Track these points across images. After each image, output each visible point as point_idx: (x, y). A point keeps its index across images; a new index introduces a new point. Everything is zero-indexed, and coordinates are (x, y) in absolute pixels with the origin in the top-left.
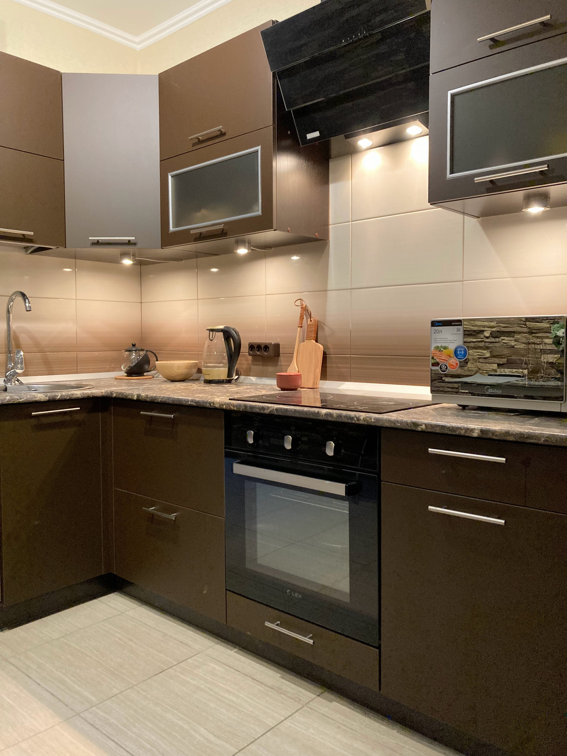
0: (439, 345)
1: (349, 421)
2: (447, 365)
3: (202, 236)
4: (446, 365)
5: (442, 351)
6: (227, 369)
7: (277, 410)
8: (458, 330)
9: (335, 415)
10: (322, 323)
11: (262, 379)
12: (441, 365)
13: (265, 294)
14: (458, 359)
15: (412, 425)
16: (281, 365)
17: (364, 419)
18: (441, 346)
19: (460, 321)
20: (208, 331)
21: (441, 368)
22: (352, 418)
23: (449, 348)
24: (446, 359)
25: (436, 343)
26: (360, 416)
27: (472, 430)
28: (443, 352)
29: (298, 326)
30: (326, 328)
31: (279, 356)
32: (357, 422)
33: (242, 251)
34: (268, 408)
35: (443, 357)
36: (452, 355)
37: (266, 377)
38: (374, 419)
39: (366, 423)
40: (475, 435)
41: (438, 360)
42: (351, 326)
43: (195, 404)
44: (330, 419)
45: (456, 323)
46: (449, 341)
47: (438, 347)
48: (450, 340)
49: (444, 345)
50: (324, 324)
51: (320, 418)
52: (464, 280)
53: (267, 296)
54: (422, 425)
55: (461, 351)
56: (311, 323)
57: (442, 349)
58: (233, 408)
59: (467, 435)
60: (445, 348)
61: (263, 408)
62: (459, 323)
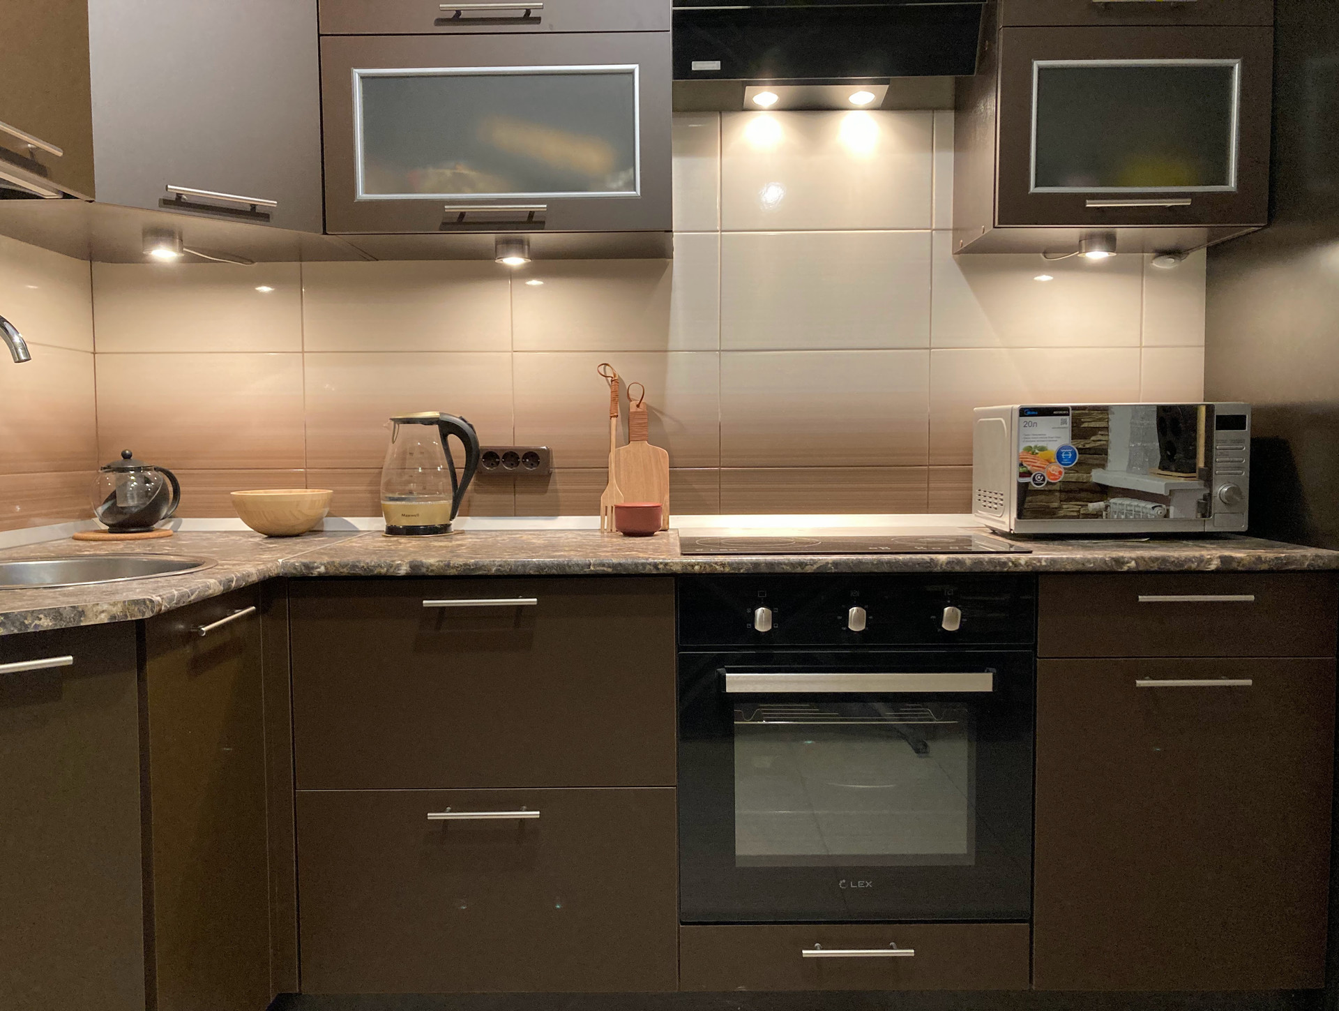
0: (1033, 445)
2: (1045, 474)
4: (1042, 475)
5: (1037, 454)
6: (451, 501)
7: (835, 564)
8: (1064, 422)
10: (655, 409)
12: (1035, 475)
13: (510, 350)
14: (1062, 464)
15: (1114, 563)
18: (1036, 447)
19: (1066, 409)
21: (1034, 479)
23: (1049, 449)
24: (1043, 466)
25: (1027, 441)
27: (1209, 561)
28: (1037, 455)
29: (609, 415)
30: (665, 420)
31: (550, 474)
33: (514, 261)
35: (1039, 462)
36: (1054, 459)
37: (515, 516)
40: (1213, 567)
41: (1029, 468)
45: (1061, 412)
46: (1048, 439)
47: (1031, 447)
48: (1049, 437)
49: (1040, 444)
50: (662, 413)
52: (932, 346)
53: (514, 353)
54: (1130, 562)
55: (1067, 453)
56: (639, 410)
57: (1037, 451)
58: (722, 569)
59: (1201, 568)
60: (1042, 449)
62: (1064, 412)
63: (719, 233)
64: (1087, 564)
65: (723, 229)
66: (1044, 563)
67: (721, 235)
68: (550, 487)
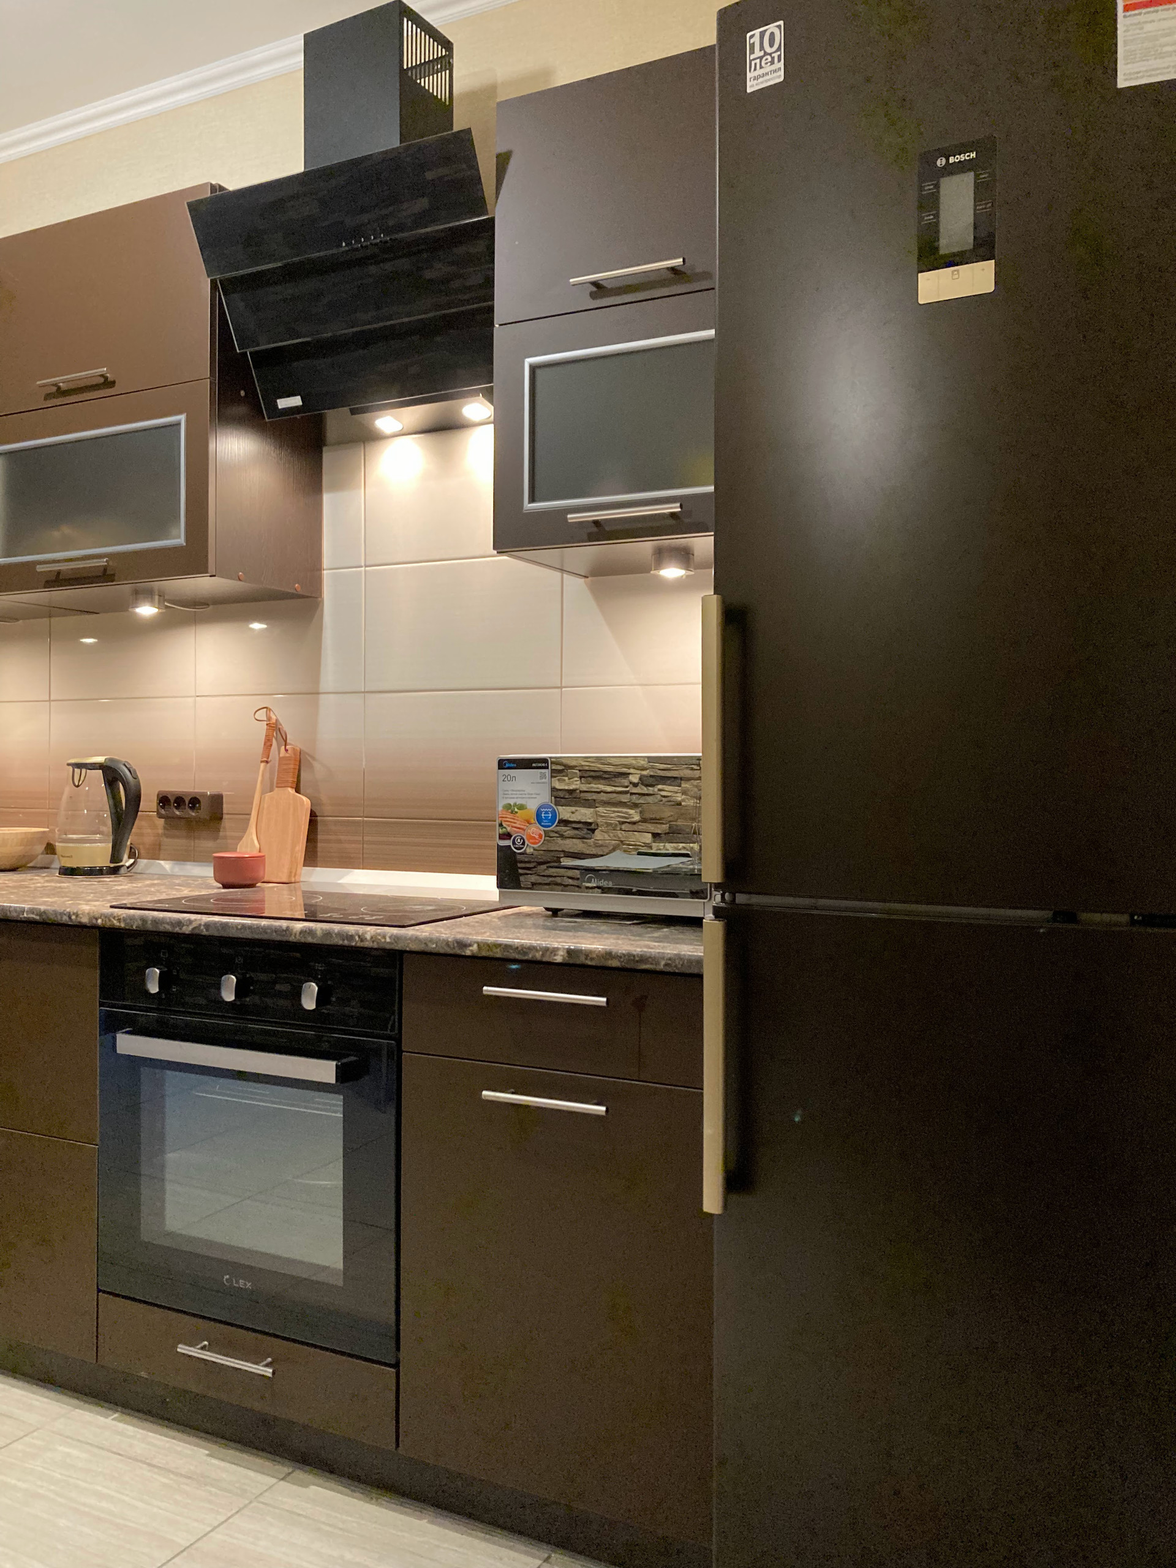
0: (512, 802)
1: (346, 943)
2: (525, 837)
3: (61, 577)
4: (522, 838)
5: (517, 812)
6: (110, 845)
7: (207, 925)
8: (543, 776)
9: (319, 933)
10: (309, 755)
11: (184, 864)
12: (515, 837)
13: (193, 694)
14: (543, 826)
15: (456, 945)
16: (225, 837)
17: (372, 938)
18: (515, 804)
19: (545, 760)
20: (71, 768)
21: (514, 843)
22: (351, 937)
23: (528, 807)
24: (522, 827)
25: (506, 798)
26: (366, 933)
27: (555, 951)
28: (517, 815)
29: (260, 759)
30: (316, 765)
31: (221, 818)
32: (359, 944)
33: (146, 611)
34: (190, 922)
35: (518, 822)
36: (534, 820)
37: (194, 861)
38: (390, 937)
39: (375, 945)
40: (559, 959)
41: (509, 829)
42: (364, 763)
43: (38, 918)
44: (310, 940)
45: (540, 765)
46: (527, 796)
47: (510, 805)
48: (529, 794)
49: (519, 802)
50: (314, 758)
51: (292, 939)
52: (563, 685)
53: (198, 698)
54: (470, 945)
55: (546, 813)
56: (287, 755)
57: (516, 810)
58: (118, 924)
59: (545, 959)
60: (522, 807)
61: (179, 923)
62: (543, 765)
63: (363, 569)
64: (429, 944)
65: (367, 564)
66: (388, 940)
67: (365, 571)
68: (221, 834)
